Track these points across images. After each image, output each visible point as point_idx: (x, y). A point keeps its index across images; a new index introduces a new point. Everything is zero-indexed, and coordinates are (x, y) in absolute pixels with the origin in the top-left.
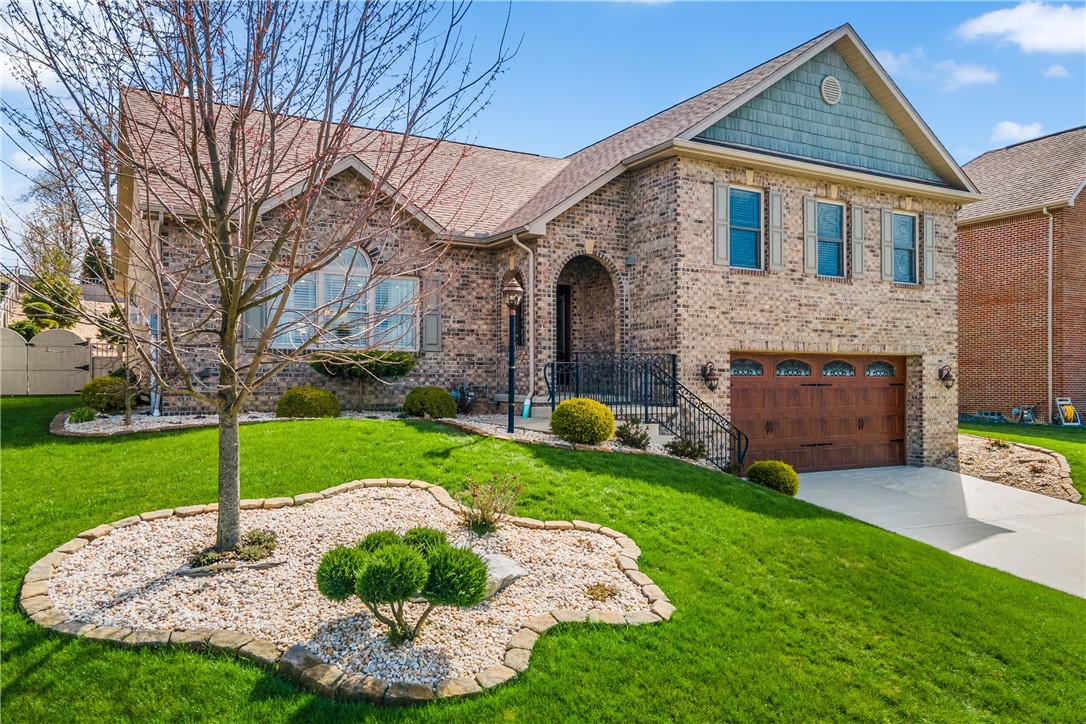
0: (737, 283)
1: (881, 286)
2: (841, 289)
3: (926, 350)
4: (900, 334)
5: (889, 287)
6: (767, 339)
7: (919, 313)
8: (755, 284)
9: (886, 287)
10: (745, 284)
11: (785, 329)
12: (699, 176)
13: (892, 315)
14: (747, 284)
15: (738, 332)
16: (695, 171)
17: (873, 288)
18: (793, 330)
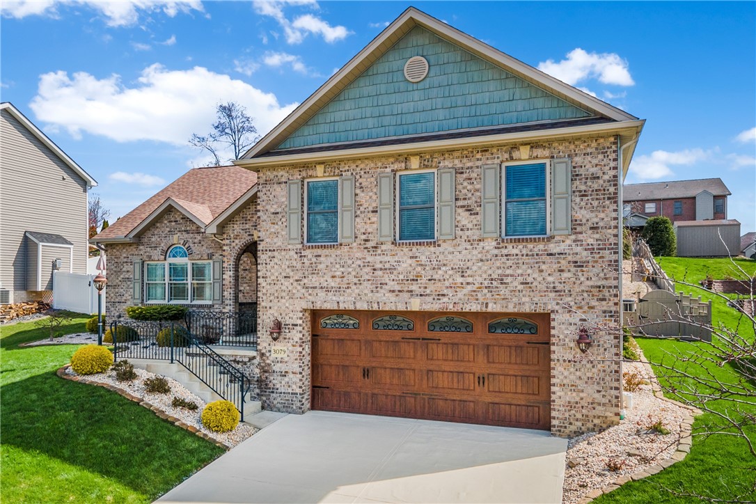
0: (310, 256)
1: (481, 243)
2: (425, 252)
3: (556, 308)
4: (511, 291)
5: (494, 243)
6: (338, 300)
7: (543, 267)
8: (326, 256)
9: (490, 245)
10: (316, 256)
11: (357, 291)
12: (276, 179)
13: (500, 272)
14: (320, 256)
15: (310, 295)
16: (272, 177)
17: (469, 247)
18: (366, 291)
